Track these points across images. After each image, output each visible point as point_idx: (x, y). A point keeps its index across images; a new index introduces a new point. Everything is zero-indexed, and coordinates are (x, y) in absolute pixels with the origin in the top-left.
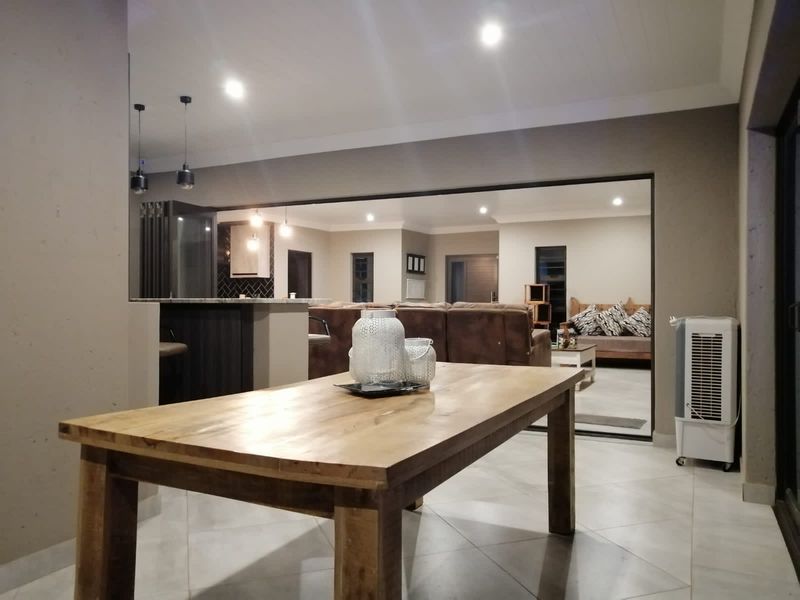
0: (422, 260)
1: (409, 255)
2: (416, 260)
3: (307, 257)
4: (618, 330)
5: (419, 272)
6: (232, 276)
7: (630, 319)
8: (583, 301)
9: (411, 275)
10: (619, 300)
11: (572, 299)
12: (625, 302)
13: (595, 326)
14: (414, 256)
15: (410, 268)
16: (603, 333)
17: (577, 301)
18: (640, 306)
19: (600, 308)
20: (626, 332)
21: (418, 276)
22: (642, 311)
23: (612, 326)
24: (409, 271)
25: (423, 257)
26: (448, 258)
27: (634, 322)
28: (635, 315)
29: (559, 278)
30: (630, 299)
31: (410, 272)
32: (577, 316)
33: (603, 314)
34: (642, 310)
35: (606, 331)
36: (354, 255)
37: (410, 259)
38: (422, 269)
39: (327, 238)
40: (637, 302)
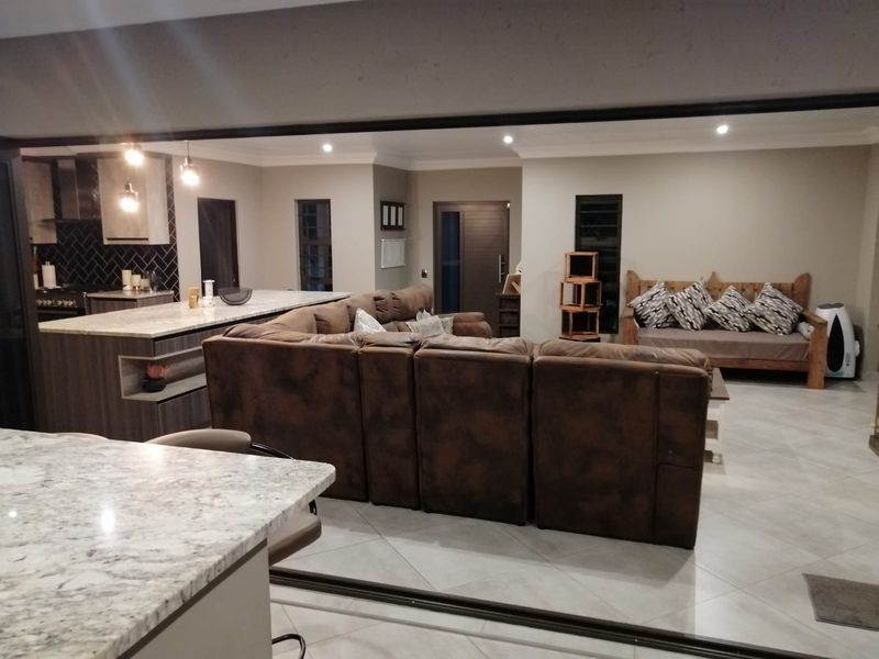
0: (400, 209)
1: (383, 204)
2: (393, 209)
3: (228, 207)
4: (699, 321)
5: (398, 228)
6: (106, 242)
7: (718, 305)
8: (644, 276)
9: (388, 233)
10: (699, 276)
11: (629, 272)
12: (706, 279)
13: (666, 314)
14: (389, 204)
15: (385, 223)
16: (676, 325)
17: (637, 277)
18: (728, 285)
19: (670, 287)
20: (710, 324)
21: (397, 233)
22: (734, 292)
23: (692, 314)
24: (384, 228)
25: (402, 205)
26: (436, 205)
27: (725, 310)
28: (724, 298)
29: (609, 242)
30: (714, 274)
31: (386, 228)
32: (639, 299)
33: (680, 296)
34: (732, 290)
35: (681, 321)
36: (299, 202)
37: (386, 208)
38: (400, 223)
39: (257, 176)
40: (724, 278)
